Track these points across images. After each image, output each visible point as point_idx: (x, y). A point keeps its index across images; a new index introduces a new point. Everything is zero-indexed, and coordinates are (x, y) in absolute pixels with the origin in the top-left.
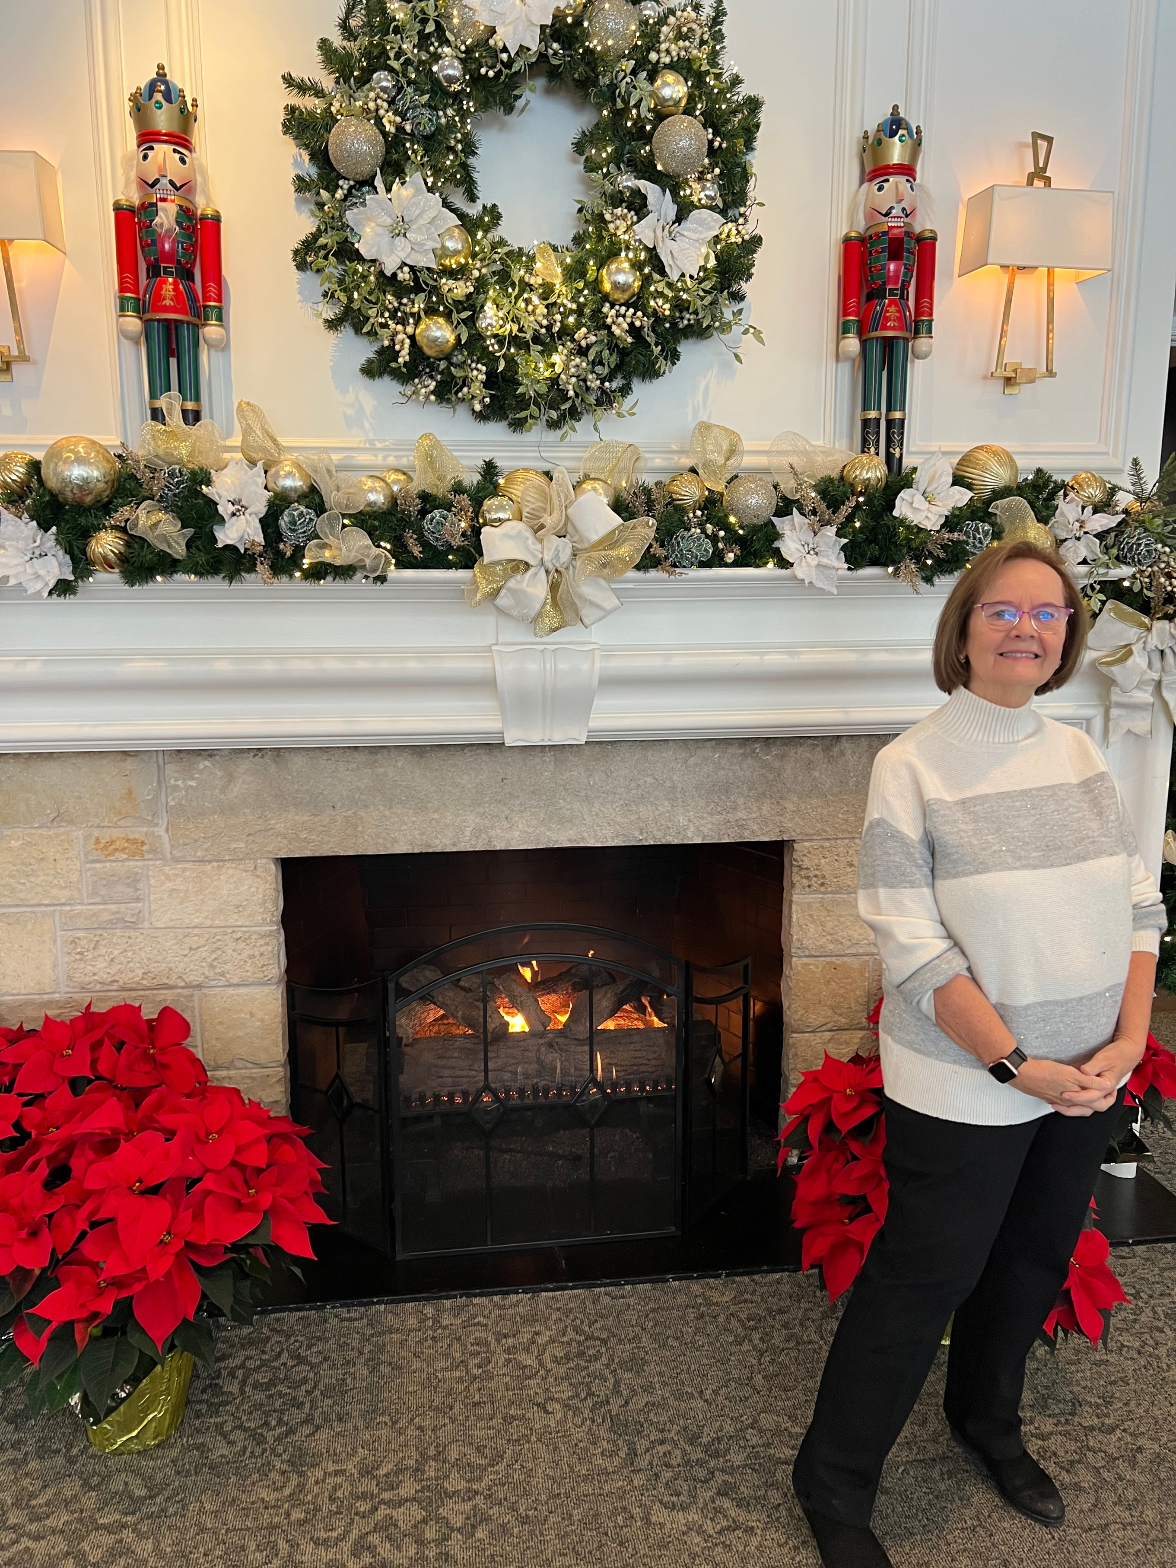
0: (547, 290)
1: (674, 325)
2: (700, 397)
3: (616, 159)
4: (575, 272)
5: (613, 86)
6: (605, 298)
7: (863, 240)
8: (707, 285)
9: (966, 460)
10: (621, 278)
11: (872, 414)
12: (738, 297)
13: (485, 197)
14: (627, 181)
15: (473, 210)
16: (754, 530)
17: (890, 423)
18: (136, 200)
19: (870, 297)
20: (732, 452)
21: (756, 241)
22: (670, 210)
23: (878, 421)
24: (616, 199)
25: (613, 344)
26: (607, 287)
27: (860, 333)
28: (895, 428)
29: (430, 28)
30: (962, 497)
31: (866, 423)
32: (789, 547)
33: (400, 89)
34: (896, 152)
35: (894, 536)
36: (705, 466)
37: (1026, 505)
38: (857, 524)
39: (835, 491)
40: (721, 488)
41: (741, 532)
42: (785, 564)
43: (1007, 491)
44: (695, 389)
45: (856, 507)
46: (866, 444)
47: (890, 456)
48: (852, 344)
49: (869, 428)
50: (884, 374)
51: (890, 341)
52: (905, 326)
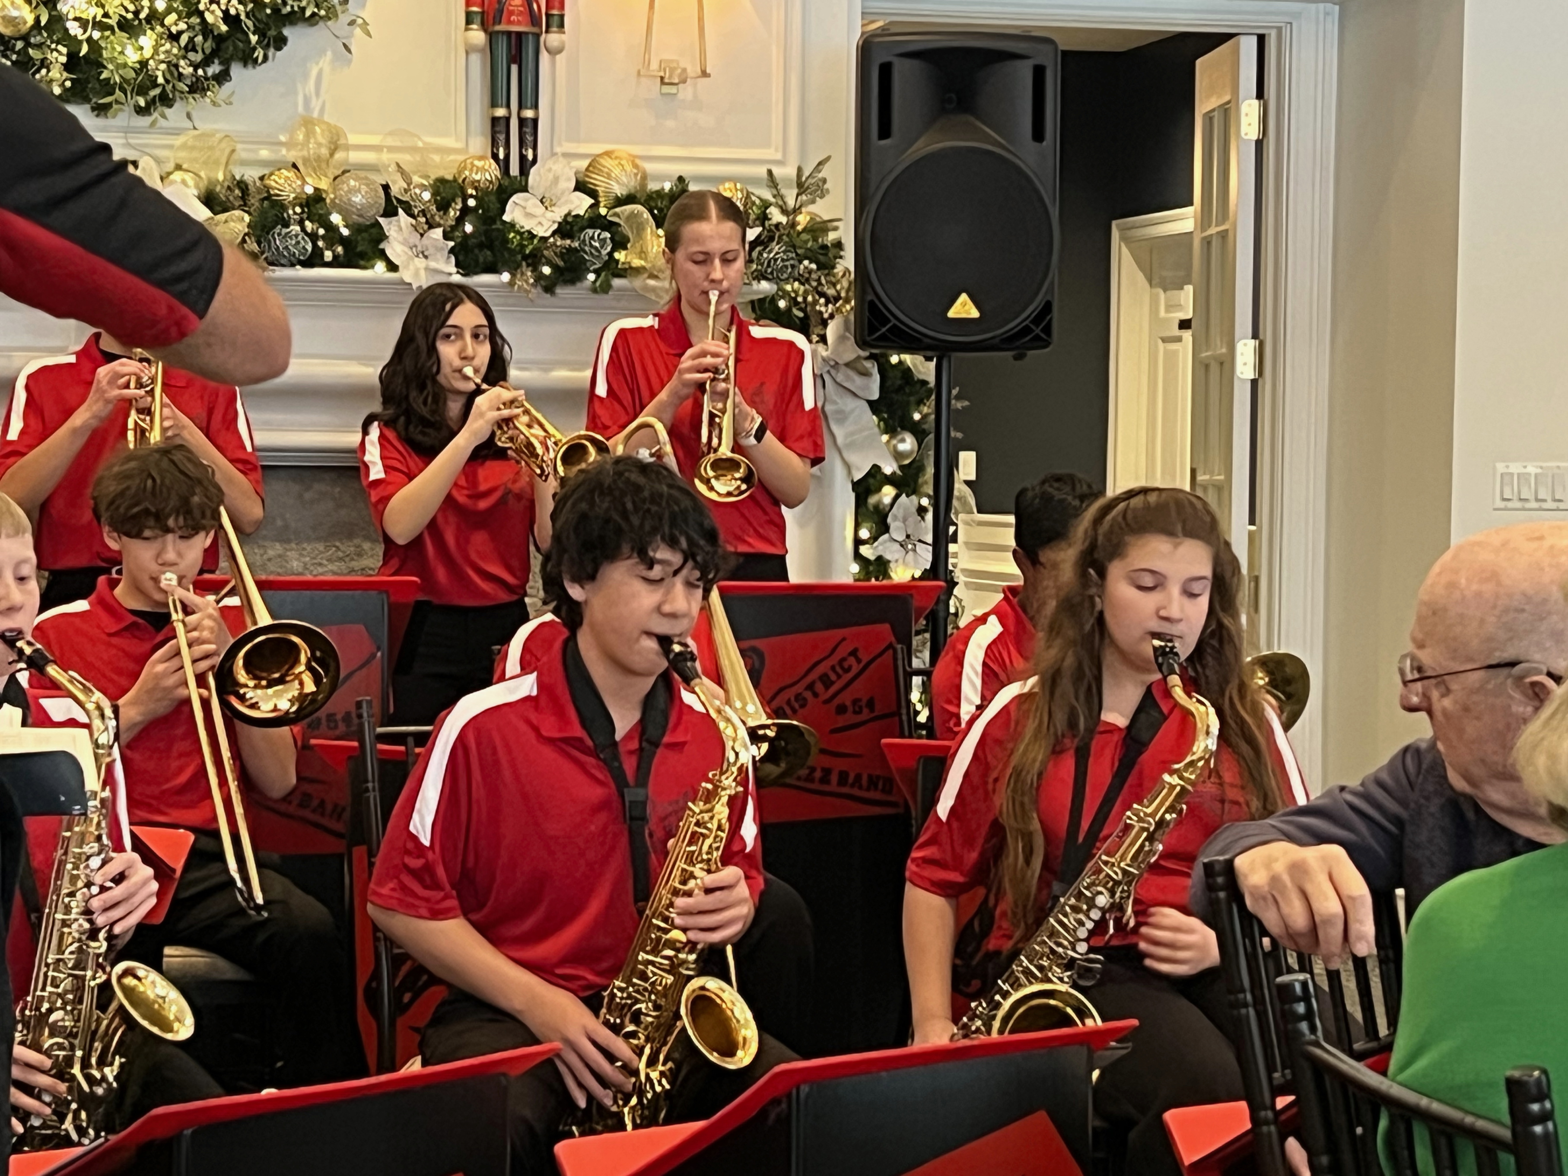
1: (276, 11)
2: (312, 85)
9: (594, 164)
11: (501, 112)
16: (360, 230)
17: (522, 121)
20: (337, 146)
23: (507, 119)
25: (206, 29)
27: (484, 27)
28: (529, 128)
30: (581, 204)
31: (495, 120)
32: (394, 249)
35: (506, 241)
36: (306, 161)
37: (646, 215)
38: (469, 228)
39: (446, 193)
40: (324, 185)
41: (345, 232)
42: (392, 267)
43: (630, 199)
44: (306, 76)
45: (465, 211)
46: (494, 143)
47: (522, 158)
48: (478, 36)
49: (498, 127)
50: (514, 68)
51: (519, 35)
52: (534, 20)
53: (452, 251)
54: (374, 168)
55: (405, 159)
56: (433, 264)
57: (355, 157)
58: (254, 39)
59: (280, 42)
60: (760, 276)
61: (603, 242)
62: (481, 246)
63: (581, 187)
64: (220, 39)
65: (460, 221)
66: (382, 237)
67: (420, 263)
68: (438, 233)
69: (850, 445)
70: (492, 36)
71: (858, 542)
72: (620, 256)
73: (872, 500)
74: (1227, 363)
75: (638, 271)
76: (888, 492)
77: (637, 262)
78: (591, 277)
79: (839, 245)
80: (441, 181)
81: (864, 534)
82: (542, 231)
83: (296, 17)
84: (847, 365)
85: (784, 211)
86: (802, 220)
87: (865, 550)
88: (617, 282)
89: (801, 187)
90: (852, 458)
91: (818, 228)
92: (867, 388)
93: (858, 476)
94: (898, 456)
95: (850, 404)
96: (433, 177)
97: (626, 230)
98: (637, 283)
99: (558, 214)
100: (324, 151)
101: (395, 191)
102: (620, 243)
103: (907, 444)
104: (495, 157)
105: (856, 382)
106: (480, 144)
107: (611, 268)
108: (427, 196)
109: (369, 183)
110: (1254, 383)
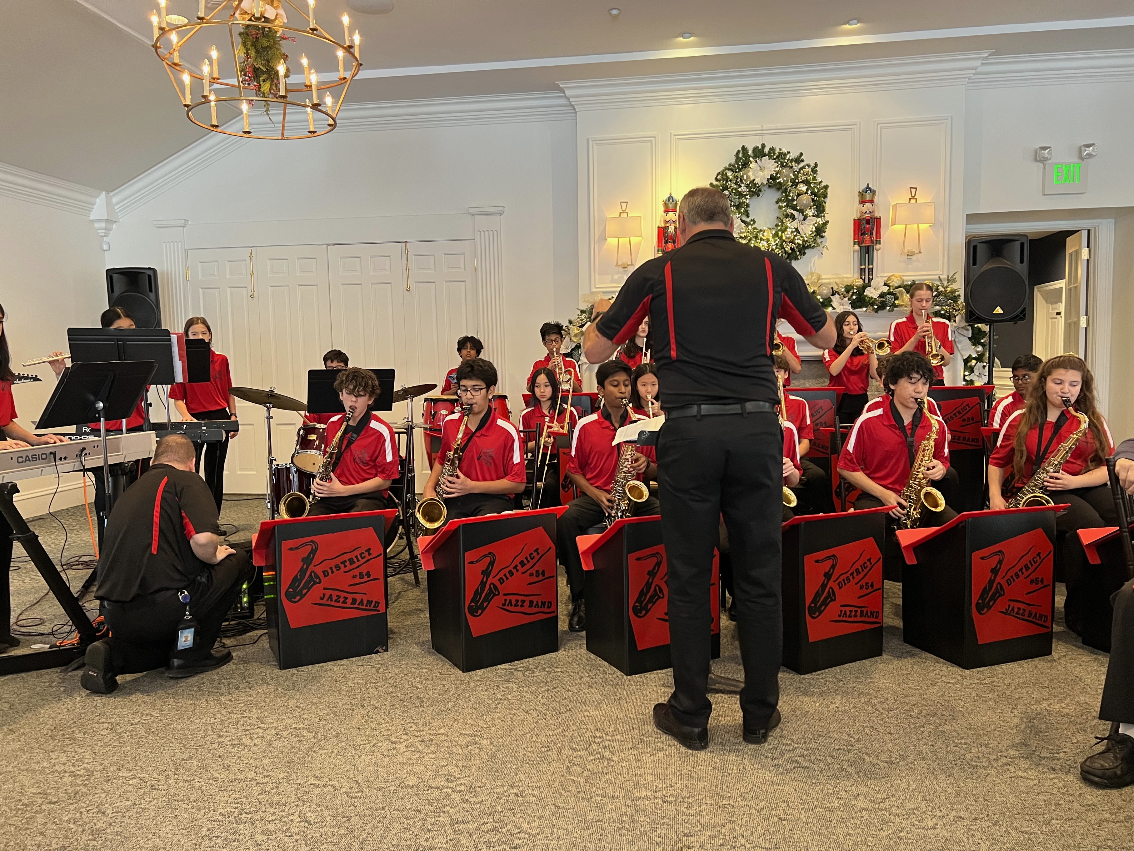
0: (768, 240)
1: (804, 246)
2: (812, 265)
3: (787, 206)
4: (776, 235)
5: (786, 189)
6: (784, 241)
7: (859, 219)
8: (813, 235)
9: (889, 278)
10: (788, 236)
11: (863, 267)
12: (822, 237)
13: (751, 217)
14: (789, 211)
15: (748, 220)
16: (825, 299)
17: (869, 269)
18: (663, 226)
19: (862, 235)
20: (819, 279)
21: (827, 222)
22: (802, 217)
23: (865, 269)
24: (787, 216)
25: (786, 252)
26: (784, 238)
27: (859, 245)
28: (871, 270)
29: (739, 180)
30: (886, 289)
31: (861, 269)
32: (834, 304)
33: (730, 194)
34: (868, 197)
35: (865, 300)
36: (811, 283)
37: (904, 291)
38: (854, 297)
39: (849, 288)
40: (816, 289)
41: (821, 300)
42: (834, 308)
43: (899, 287)
44: (811, 262)
45: (854, 293)
46: (861, 275)
47: (869, 278)
48: (857, 248)
49: (862, 271)
50: (867, 255)
51: (868, 246)
52: (872, 242)
53: (850, 303)
54: (829, 284)
55: (837, 281)
56: (845, 307)
57: (824, 281)
58: (798, 253)
59: (804, 254)
60: (936, 305)
61: (892, 298)
62: (858, 301)
63: (885, 284)
64: (789, 254)
65: (852, 295)
66: (831, 301)
67: (841, 307)
68: (846, 299)
69: (962, 350)
70: (860, 247)
71: (965, 376)
72: (896, 302)
73: (969, 364)
74: (1077, 324)
75: (901, 305)
76: (974, 362)
77: (902, 303)
78: (888, 308)
79: (959, 296)
80: (848, 286)
81: (967, 373)
82: (874, 297)
83: (809, 247)
84: (962, 328)
85: (943, 287)
86: (949, 289)
87: (966, 378)
88: (895, 309)
89: (949, 281)
90: (963, 353)
91: (953, 291)
92: (968, 334)
93: (965, 358)
94: (977, 352)
95: (962, 338)
96: (846, 284)
97: (898, 295)
98: (901, 309)
99: (879, 292)
100: (816, 280)
101: (835, 289)
102: (896, 298)
103: (980, 348)
104: (861, 278)
105: (965, 332)
106: (857, 275)
107: (894, 305)
108: (843, 290)
109: (828, 287)
110: (1086, 328)
